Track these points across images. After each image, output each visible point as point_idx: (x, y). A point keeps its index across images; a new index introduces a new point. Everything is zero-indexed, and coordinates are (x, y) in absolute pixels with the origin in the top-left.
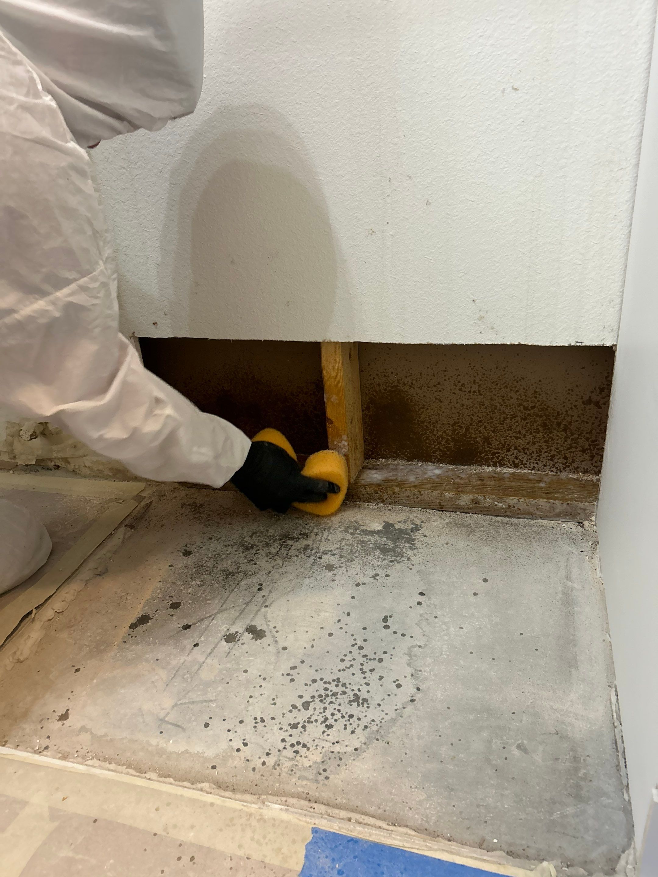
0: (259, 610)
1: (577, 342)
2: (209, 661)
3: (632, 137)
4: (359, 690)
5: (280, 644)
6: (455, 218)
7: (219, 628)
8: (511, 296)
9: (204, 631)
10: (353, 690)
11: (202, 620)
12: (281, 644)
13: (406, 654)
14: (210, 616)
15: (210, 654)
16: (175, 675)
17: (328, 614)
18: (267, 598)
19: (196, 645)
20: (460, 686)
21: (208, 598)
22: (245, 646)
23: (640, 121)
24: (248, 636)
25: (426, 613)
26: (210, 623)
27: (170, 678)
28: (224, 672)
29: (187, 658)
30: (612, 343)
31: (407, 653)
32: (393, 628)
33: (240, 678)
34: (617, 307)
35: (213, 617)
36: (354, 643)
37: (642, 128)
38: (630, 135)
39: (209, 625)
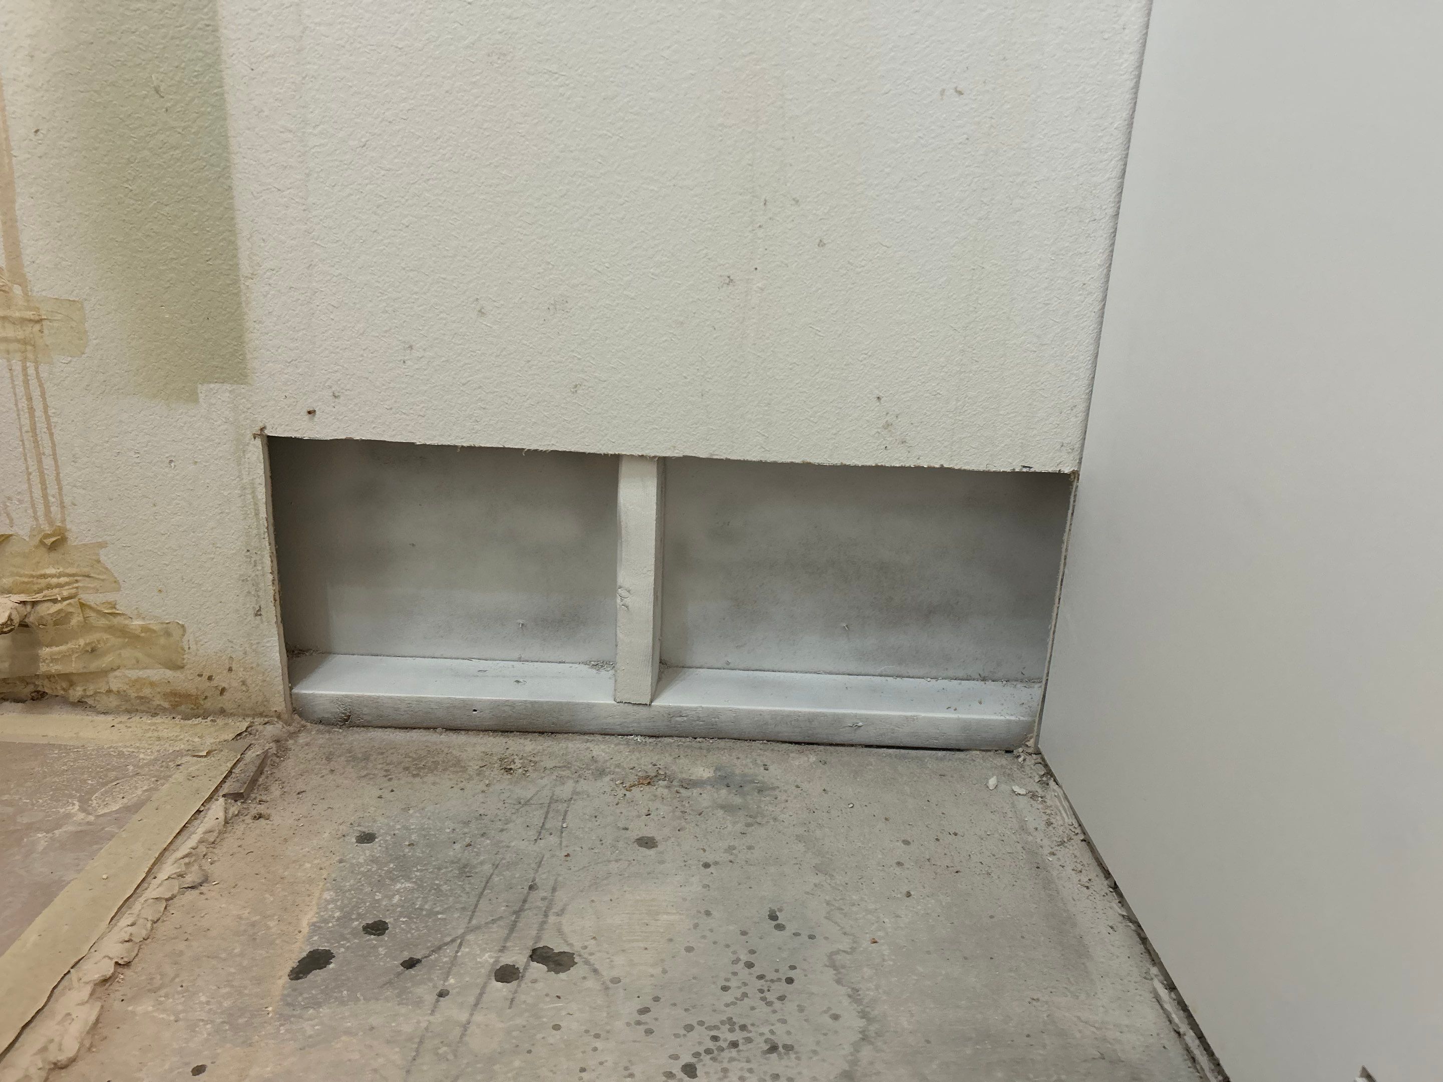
0: (544, 923)
1: (1024, 467)
2: (478, 1018)
3: (1109, 179)
4: (772, 1032)
5: (604, 973)
6: (859, 270)
7: (478, 960)
8: (935, 393)
9: (450, 968)
10: (762, 1034)
11: (440, 948)
12: (607, 974)
13: (827, 966)
14: (453, 941)
15: (476, 1005)
16: (417, 1051)
17: (672, 917)
18: (552, 900)
19: (442, 994)
20: (932, 1006)
21: (438, 909)
22: (540, 985)
23: (1120, 157)
24: (538, 968)
25: (835, 900)
26: (457, 952)
27: (410, 1058)
28: (515, 1034)
29: (431, 1018)
30: (1072, 470)
31: (828, 964)
32: (791, 928)
33: (551, 1040)
34: (1081, 416)
35: (459, 941)
36: (734, 957)
37: (1122, 167)
38: (1108, 176)
39: (456, 957)
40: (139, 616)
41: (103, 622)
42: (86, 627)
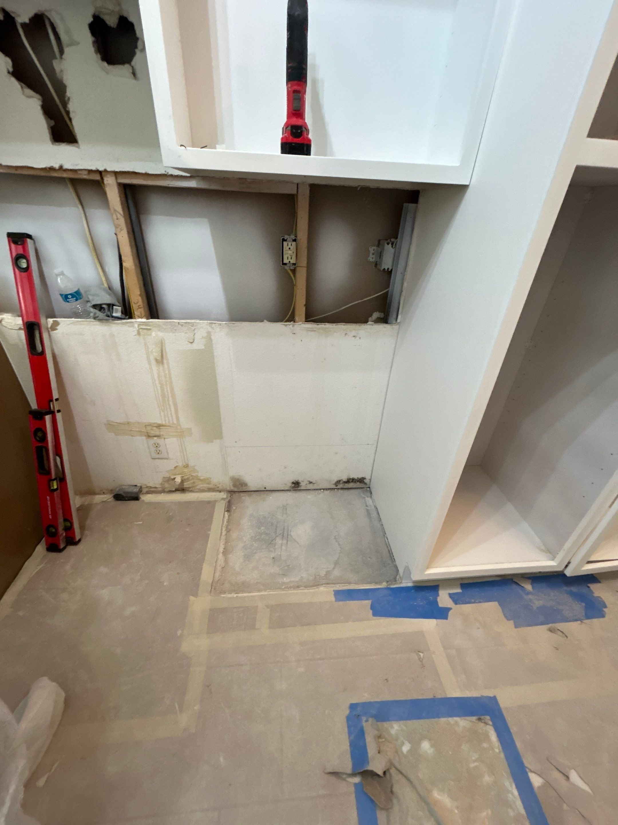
0: (288, 534)
5: (300, 543)
9: (275, 545)
11: (272, 541)
15: (281, 551)
17: (309, 530)
18: (288, 530)
19: (275, 549)
20: (351, 545)
21: (270, 533)
29: (275, 554)
33: (294, 556)
35: (275, 539)
39: (276, 542)
40: (203, 477)
41: (195, 478)
42: (193, 479)
